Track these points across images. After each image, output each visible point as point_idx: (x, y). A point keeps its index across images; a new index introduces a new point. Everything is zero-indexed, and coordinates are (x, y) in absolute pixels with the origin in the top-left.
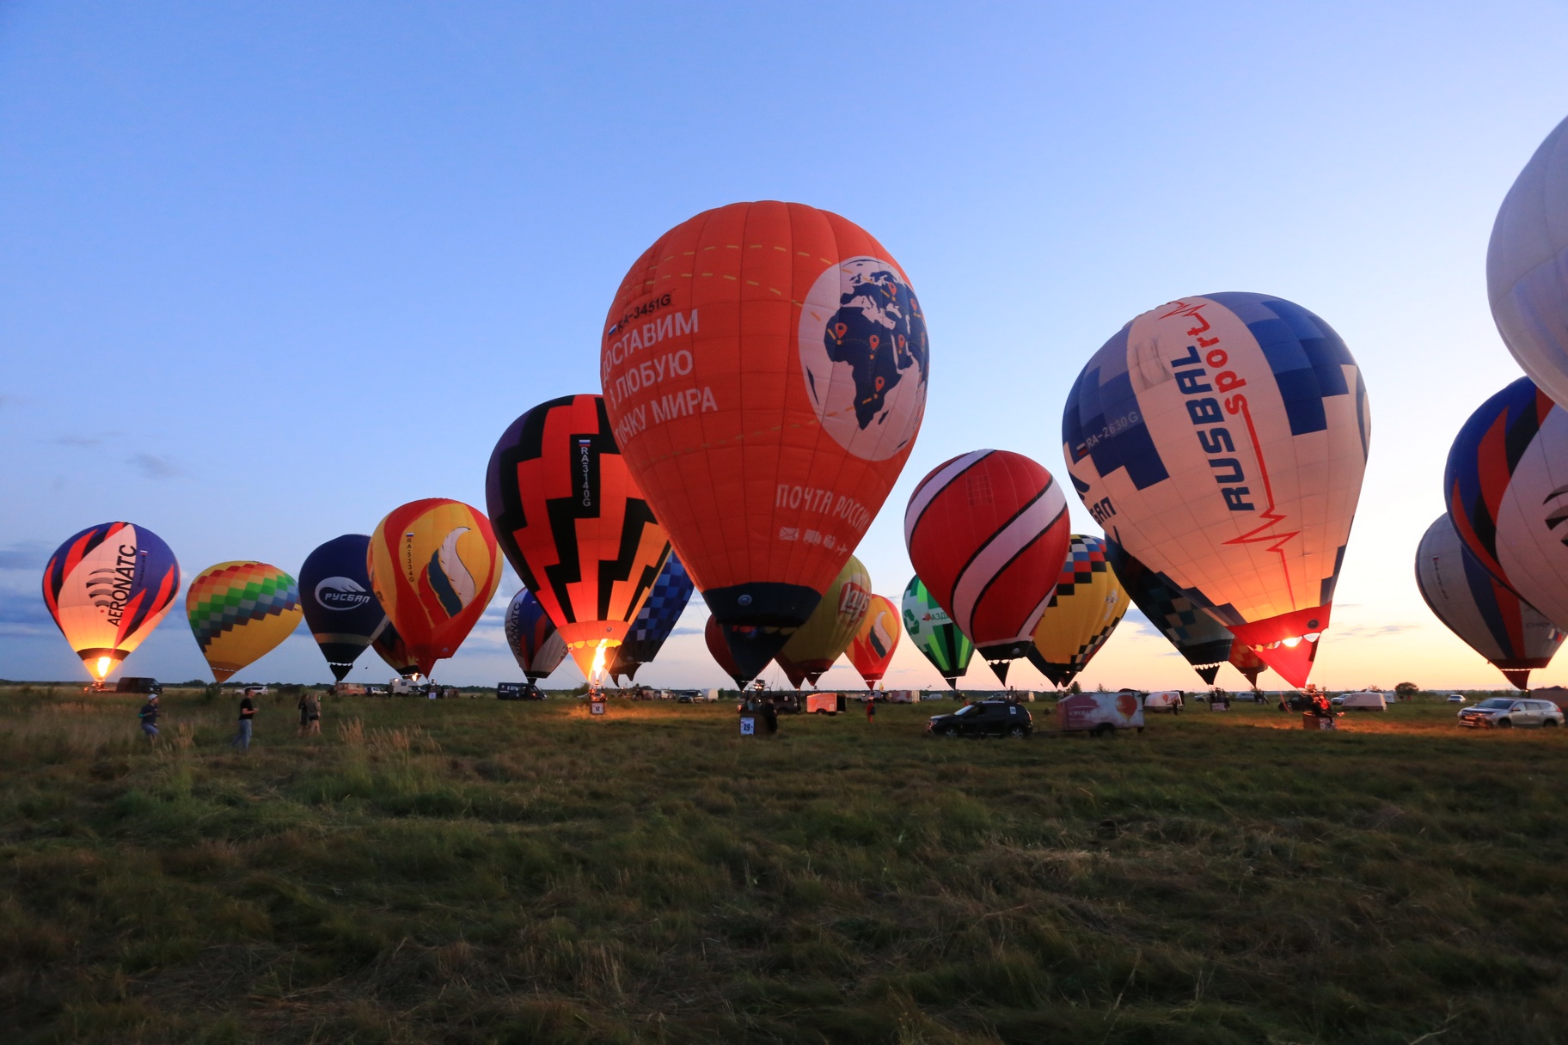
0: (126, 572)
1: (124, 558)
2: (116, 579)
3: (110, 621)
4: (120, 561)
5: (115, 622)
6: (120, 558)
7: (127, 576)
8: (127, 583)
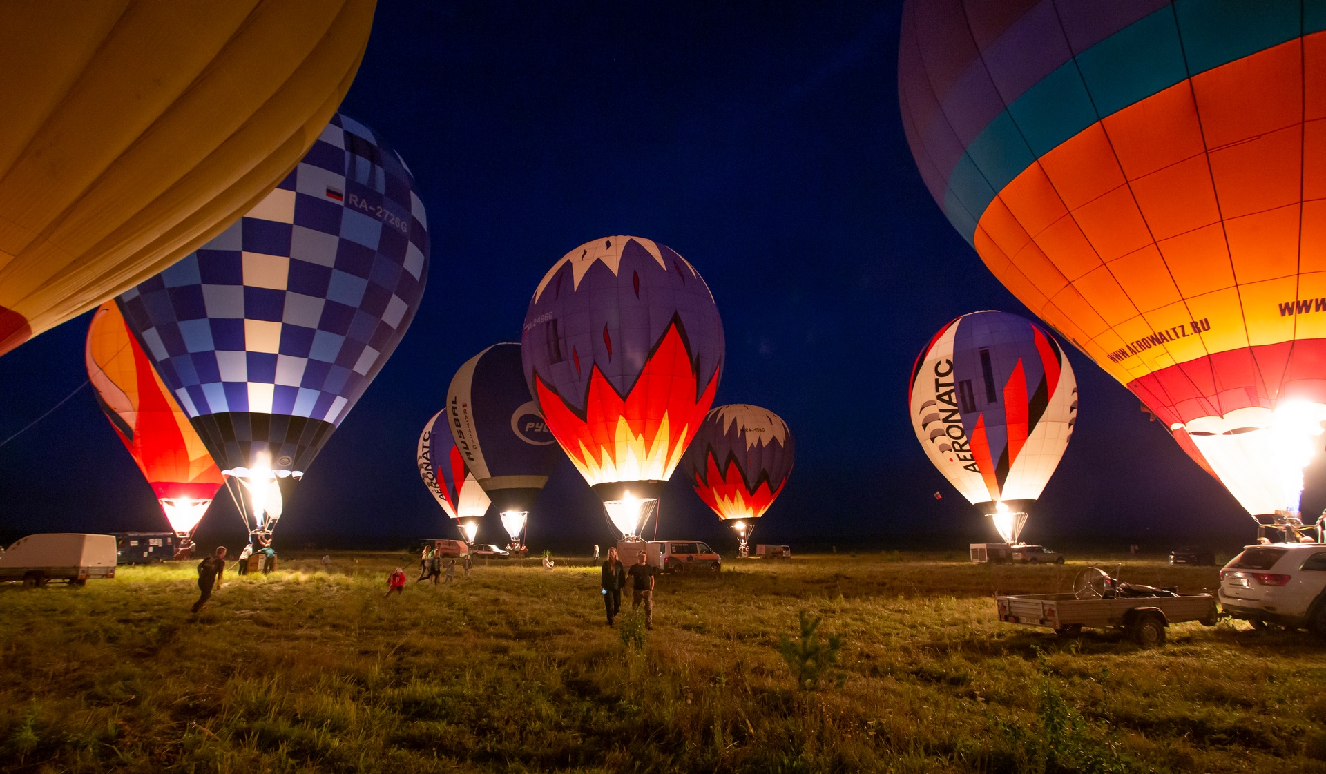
3: (966, 467)
4: (938, 385)
5: (971, 468)
6: (937, 381)
7: (950, 402)
8: (954, 412)
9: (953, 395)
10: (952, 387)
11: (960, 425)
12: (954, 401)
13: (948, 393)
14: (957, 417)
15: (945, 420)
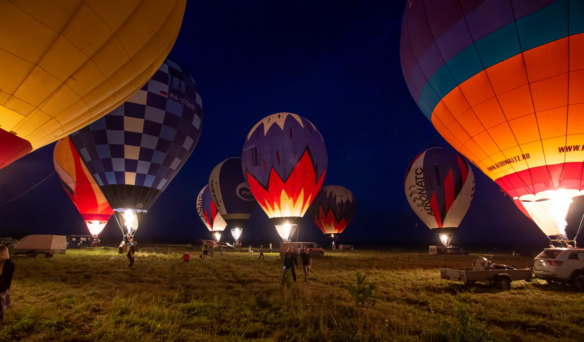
0: (420, 184)
1: (418, 176)
2: (418, 189)
3: (428, 213)
4: (417, 179)
5: (430, 214)
6: (416, 176)
7: (421, 186)
8: (423, 190)
9: (423, 183)
10: (423, 180)
11: (426, 195)
12: (423, 185)
13: (421, 182)
14: (424, 192)
15: (420, 193)
